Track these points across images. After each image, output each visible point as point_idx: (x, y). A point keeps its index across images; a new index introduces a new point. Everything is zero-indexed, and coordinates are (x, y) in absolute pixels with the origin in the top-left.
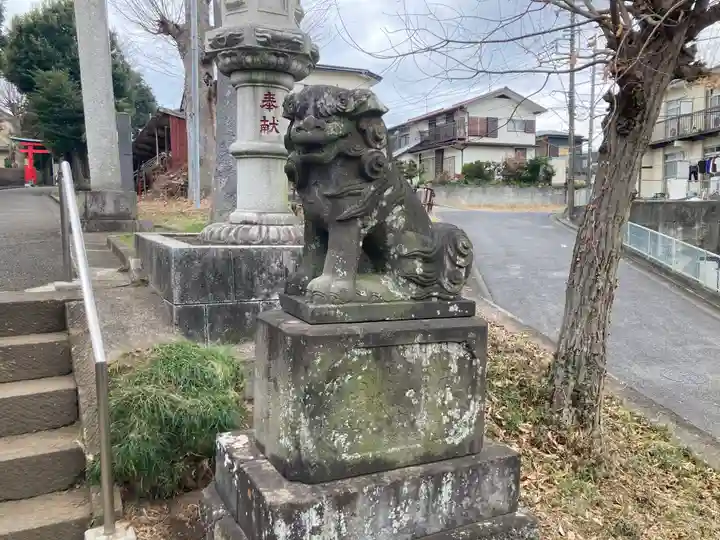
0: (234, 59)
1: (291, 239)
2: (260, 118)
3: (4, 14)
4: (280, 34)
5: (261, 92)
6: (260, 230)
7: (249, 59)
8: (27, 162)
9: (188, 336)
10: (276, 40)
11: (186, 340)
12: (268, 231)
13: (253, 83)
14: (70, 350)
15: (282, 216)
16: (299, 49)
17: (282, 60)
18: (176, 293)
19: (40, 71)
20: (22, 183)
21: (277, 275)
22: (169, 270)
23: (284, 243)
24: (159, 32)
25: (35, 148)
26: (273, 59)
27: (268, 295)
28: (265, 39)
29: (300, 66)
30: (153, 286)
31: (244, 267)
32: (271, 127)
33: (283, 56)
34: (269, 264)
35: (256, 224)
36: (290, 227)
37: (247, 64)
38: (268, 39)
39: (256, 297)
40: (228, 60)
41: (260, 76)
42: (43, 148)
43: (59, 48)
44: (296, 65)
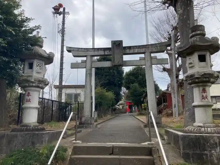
0: (192, 81)
1: (216, 132)
2: (201, 95)
3: (124, 72)
4: (206, 72)
5: (201, 88)
6: (205, 129)
7: (197, 80)
8: (127, 107)
9: (186, 161)
10: (205, 74)
11: (185, 163)
12: (207, 129)
13: (199, 86)
14: (154, 161)
15: (211, 125)
16: (213, 75)
17: (207, 79)
18: (181, 147)
19: (131, 84)
20: (126, 113)
21: (213, 144)
22: (179, 140)
23: (213, 134)
24: (163, 71)
25: (129, 103)
26: (205, 79)
27: (210, 151)
28: (202, 75)
29: (213, 80)
30: (172, 145)
31: (202, 141)
32: (205, 98)
33: (207, 78)
34: (210, 140)
35: (203, 127)
36: (215, 128)
37: (196, 81)
38: (203, 74)
39: (206, 151)
40: (190, 81)
41: (201, 84)
42: (131, 103)
43: (136, 78)
44: (212, 80)
